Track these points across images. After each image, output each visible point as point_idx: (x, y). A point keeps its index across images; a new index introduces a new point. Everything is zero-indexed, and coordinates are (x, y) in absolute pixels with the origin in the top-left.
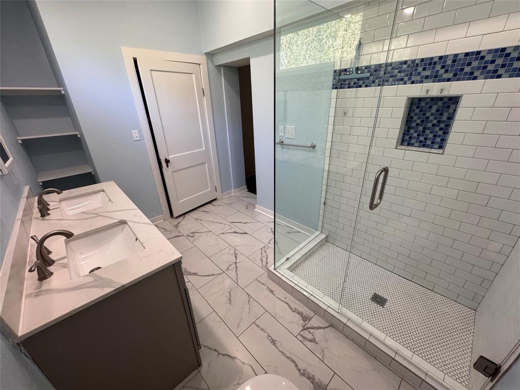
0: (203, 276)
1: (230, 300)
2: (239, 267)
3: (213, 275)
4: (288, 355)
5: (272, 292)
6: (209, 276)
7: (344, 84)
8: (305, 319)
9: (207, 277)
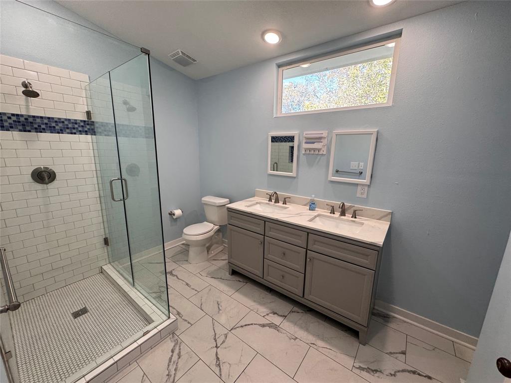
1: (219, 304)
2: (212, 340)
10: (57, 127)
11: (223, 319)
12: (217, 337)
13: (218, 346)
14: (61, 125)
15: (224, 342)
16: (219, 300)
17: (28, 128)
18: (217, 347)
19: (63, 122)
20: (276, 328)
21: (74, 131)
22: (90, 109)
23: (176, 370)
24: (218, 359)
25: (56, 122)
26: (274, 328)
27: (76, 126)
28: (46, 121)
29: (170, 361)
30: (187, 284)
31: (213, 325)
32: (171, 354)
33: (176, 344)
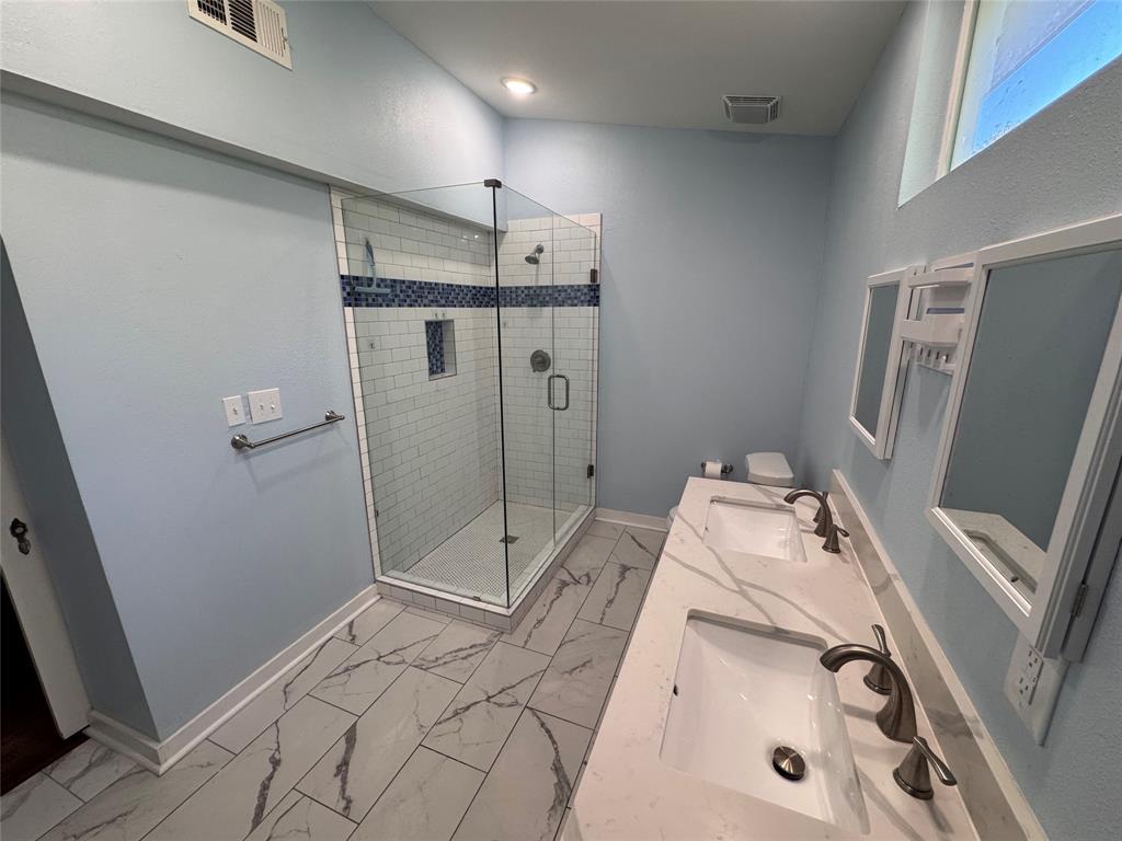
0: (554, 742)
1: (584, 665)
2: (502, 686)
3: (543, 725)
4: (614, 589)
5: (540, 622)
6: (548, 731)
7: (360, 300)
8: (564, 584)
9: (553, 733)
10: (560, 299)
11: (550, 686)
12: (508, 691)
13: (491, 700)
14: (563, 294)
15: (500, 705)
16: (594, 662)
17: (535, 302)
18: (489, 698)
19: (566, 291)
20: (561, 801)
21: (576, 301)
22: (598, 268)
23: (445, 663)
24: (468, 708)
25: (559, 291)
26: (557, 796)
27: (579, 294)
28: (550, 291)
29: (456, 651)
30: (611, 602)
31: (532, 676)
32: (468, 646)
33: (485, 645)
